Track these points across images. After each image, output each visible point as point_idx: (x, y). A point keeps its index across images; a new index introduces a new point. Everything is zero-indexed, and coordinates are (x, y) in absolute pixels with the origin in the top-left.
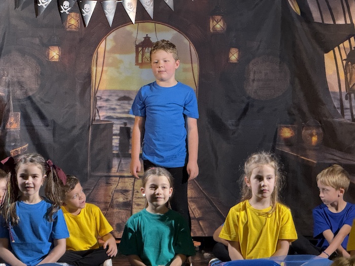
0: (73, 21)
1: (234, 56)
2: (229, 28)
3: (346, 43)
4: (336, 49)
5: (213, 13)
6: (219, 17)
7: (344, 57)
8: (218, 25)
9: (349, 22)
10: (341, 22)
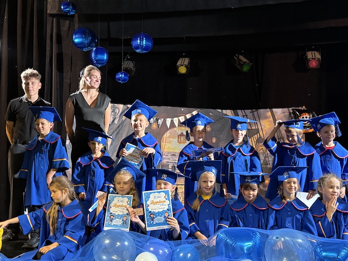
0: (154, 126)
1: (214, 140)
2: (212, 130)
3: (256, 136)
4: (252, 138)
7: (255, 141)
8: (208, 129)
9: (257, 128)
10: (254, 128)
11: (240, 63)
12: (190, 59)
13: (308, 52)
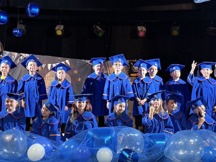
1: (80, 80)
2: (78, 73)
5: (75, 69)
6: (76, 70)
8: (76, 72)
9: (107, 72)
11: (97, 30)
12: (64, 26)
13: (138, 27)
